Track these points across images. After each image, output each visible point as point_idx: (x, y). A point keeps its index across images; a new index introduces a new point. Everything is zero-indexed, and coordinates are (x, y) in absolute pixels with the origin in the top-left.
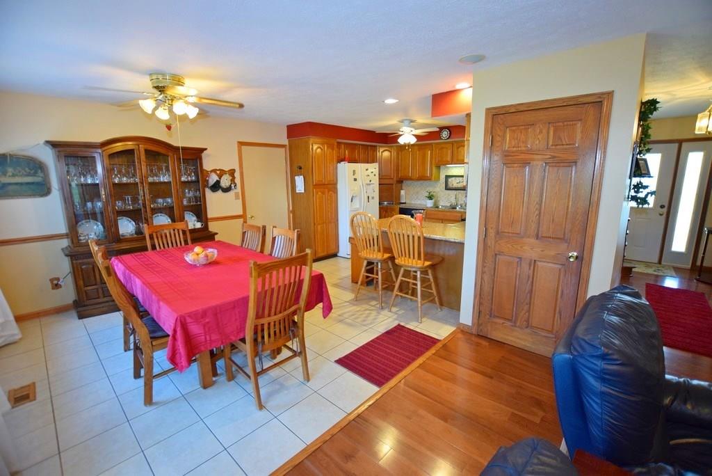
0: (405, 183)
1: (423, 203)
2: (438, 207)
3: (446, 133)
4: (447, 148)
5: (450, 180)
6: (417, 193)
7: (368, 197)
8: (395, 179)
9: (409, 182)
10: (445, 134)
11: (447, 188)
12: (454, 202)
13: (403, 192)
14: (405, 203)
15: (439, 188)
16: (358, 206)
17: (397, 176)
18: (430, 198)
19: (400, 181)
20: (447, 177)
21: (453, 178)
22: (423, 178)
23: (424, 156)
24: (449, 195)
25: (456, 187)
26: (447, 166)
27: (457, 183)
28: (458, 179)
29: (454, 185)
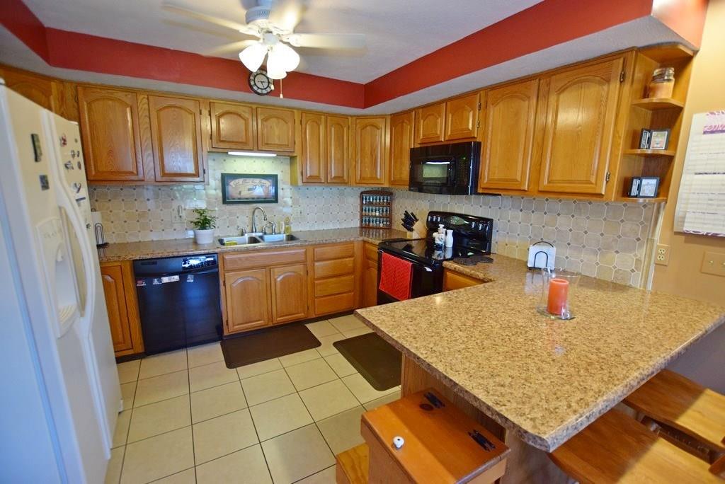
3: (262, 78)
4: (239, 115)
5: (233, 183)
10: (261, 81)
11: (228, 200)
18: (204, 223)
20: (226, 179)
21: (241, 181)
24: (231, 214)
25: (248, 196)
26: (229, 153)
27: (249, 190)
28: (251, 183)
29: (242, 194)
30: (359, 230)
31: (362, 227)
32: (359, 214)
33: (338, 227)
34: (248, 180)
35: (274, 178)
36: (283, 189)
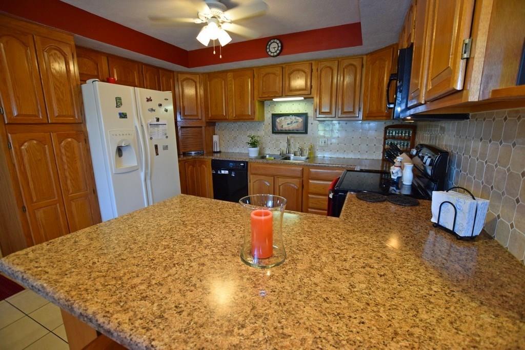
0: (219, 126)
1: (244, 151)
2: (263, 157)
3: (274, 45)
4: (274, 74)
5: (278, 120)
6: (235, 138)
7: (156, 147)
8: (204, 119)
9: (224, 124)
10: (274, 47)
11: (275, 131)
12: (285, 150)
13: (216, 138)
14: (220, 152)
15: (263, 131)
16: (134, 163)
17: (207, 114)
18: (254, 144)
19: (212, 123)
20: (275, 116)
21: (283, 118)
22: (242, 118)
23: (242, 88)
24: (277, 140)
25: (287, 129)
26: (274, 100)
27: (288, 124)
28: (289, 119)
29: (284, 127)
30: (381, 162)
31: (383, 160)
32: (382, 147)
33: (359, 157)
34: (287, 117)
35: (305, 116)
36: (312, 124)
